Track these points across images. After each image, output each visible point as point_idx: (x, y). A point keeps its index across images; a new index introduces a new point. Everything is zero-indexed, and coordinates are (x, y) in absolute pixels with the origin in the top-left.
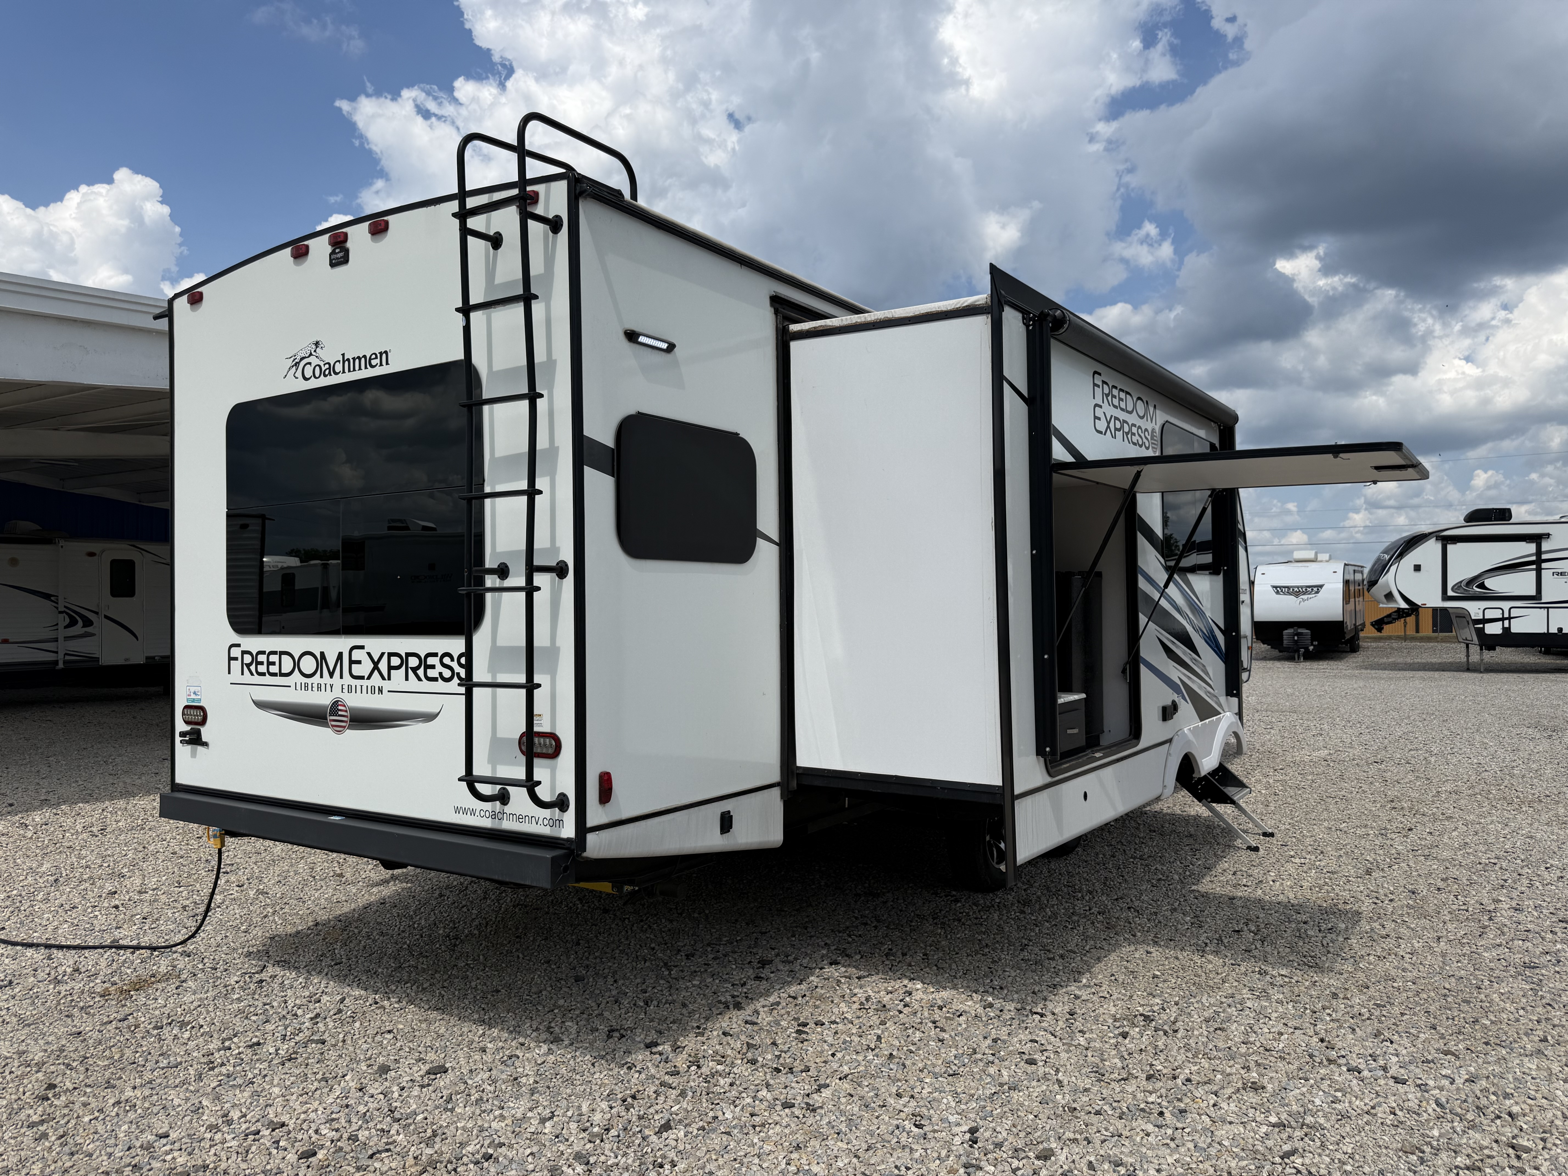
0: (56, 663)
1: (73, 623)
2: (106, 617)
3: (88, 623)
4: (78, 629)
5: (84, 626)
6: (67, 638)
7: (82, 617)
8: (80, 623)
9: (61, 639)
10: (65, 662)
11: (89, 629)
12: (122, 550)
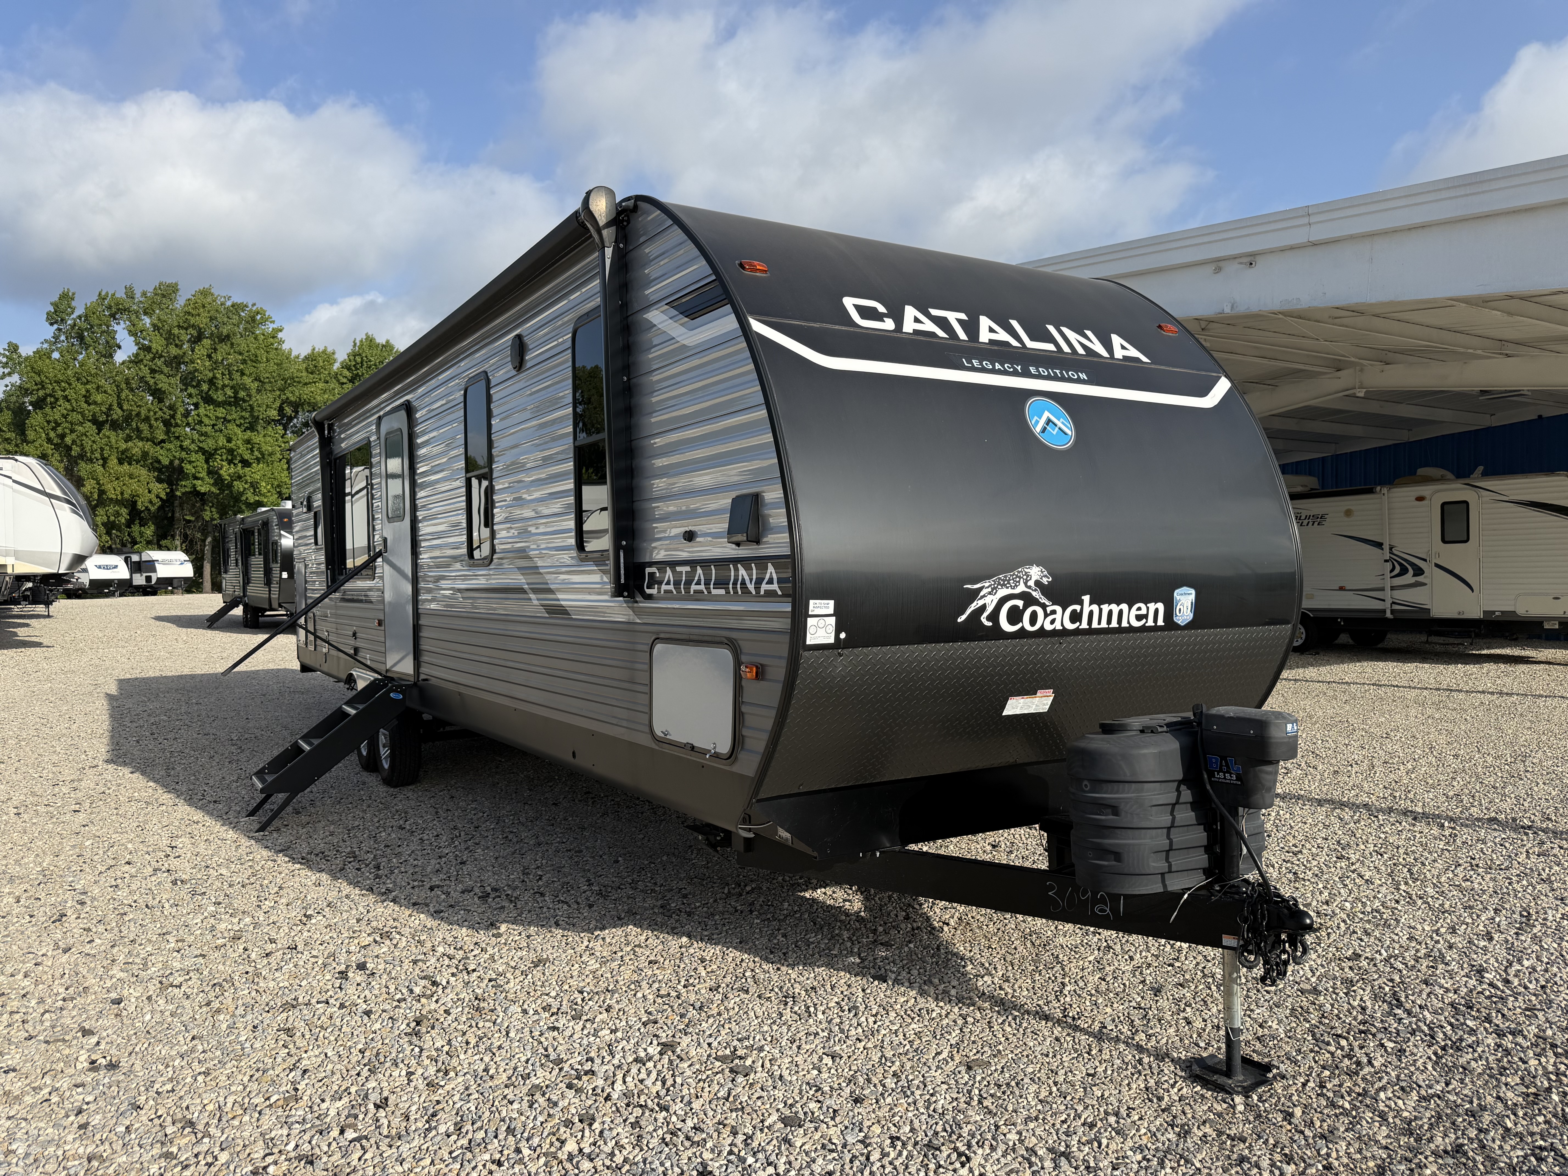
0: (1384, 611)
1: (1404, 571)
2: (1437, 565)
3: (1419, 572)
4: (1409, 578)
5: (1414, 575)
6: (1393, 588)
7: (1412, 564)
8: (1411, 572)
9: (1388, 588)
10: (1393, 612)
11: (1420, 579)
12: (1456, 491)
